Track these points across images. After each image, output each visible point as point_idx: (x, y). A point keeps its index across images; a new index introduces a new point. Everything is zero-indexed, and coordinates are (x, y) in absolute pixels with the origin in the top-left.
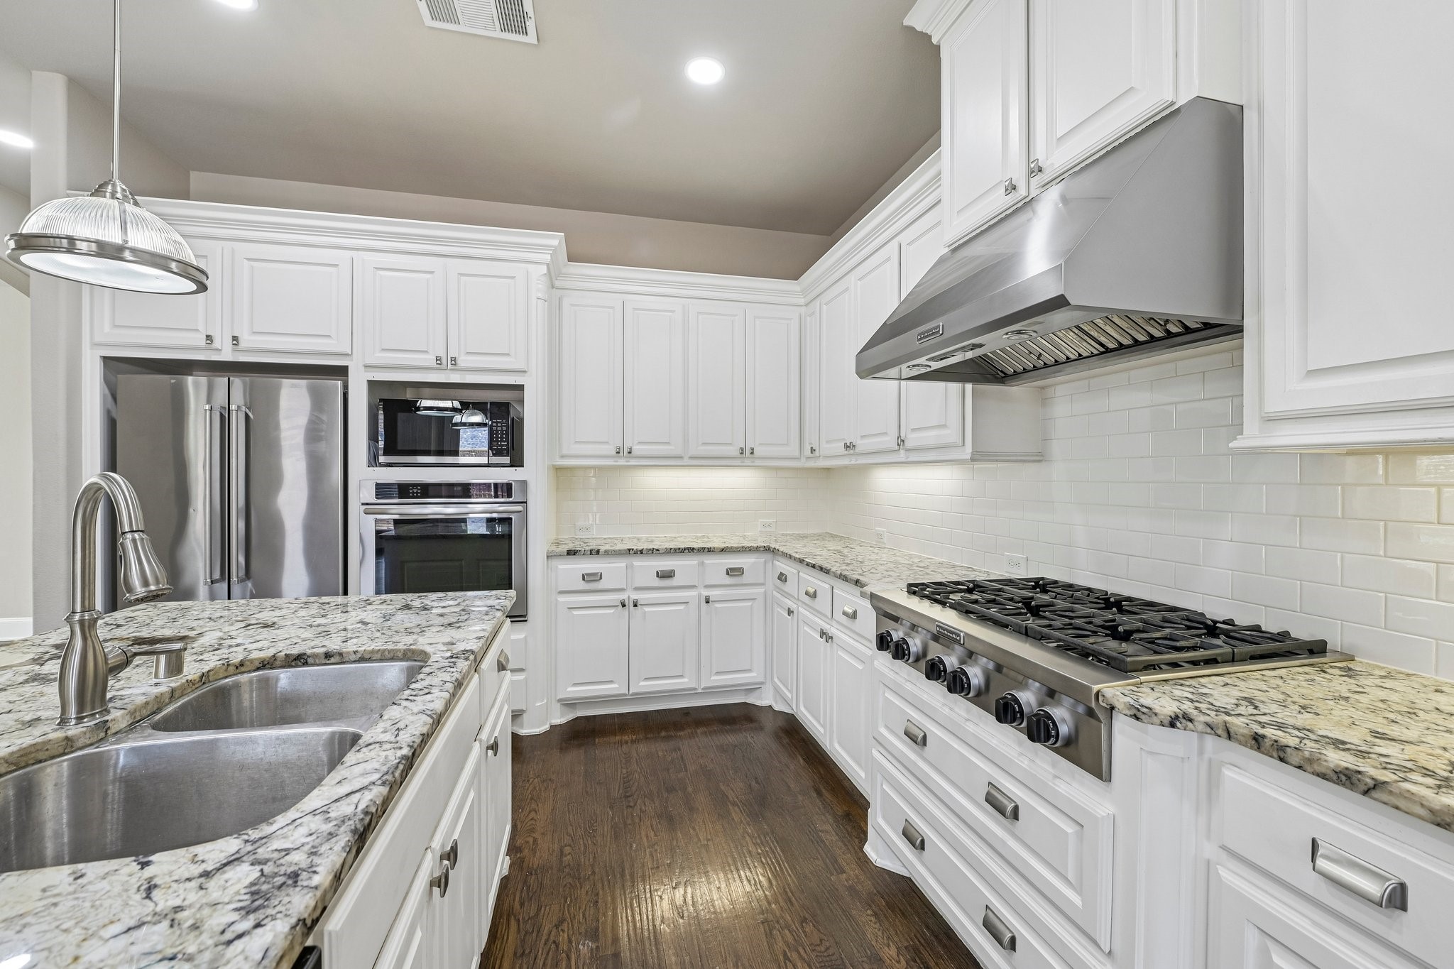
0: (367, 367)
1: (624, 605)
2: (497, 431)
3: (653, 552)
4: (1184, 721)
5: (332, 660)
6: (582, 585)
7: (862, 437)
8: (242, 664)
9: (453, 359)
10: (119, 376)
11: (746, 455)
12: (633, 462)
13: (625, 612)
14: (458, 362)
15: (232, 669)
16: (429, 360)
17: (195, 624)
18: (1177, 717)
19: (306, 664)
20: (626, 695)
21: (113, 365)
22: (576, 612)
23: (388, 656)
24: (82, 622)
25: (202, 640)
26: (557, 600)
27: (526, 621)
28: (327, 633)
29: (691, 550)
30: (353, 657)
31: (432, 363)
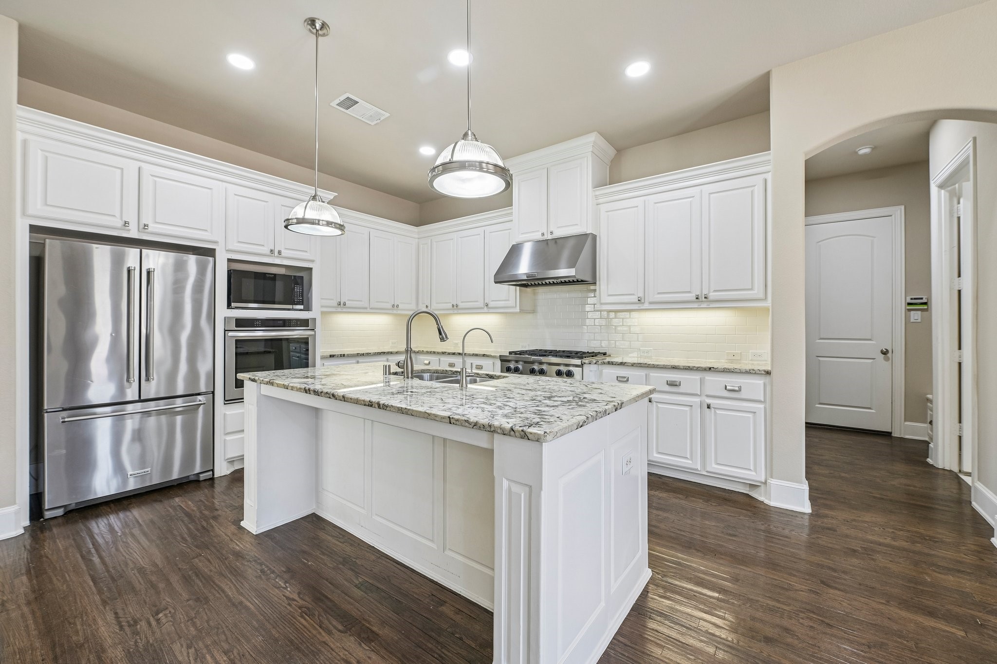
0: (228, 251)
2: (297, 291)
9: (279, 251)
11: (395, 308)
14: (282, 253)
31: (268, 252)
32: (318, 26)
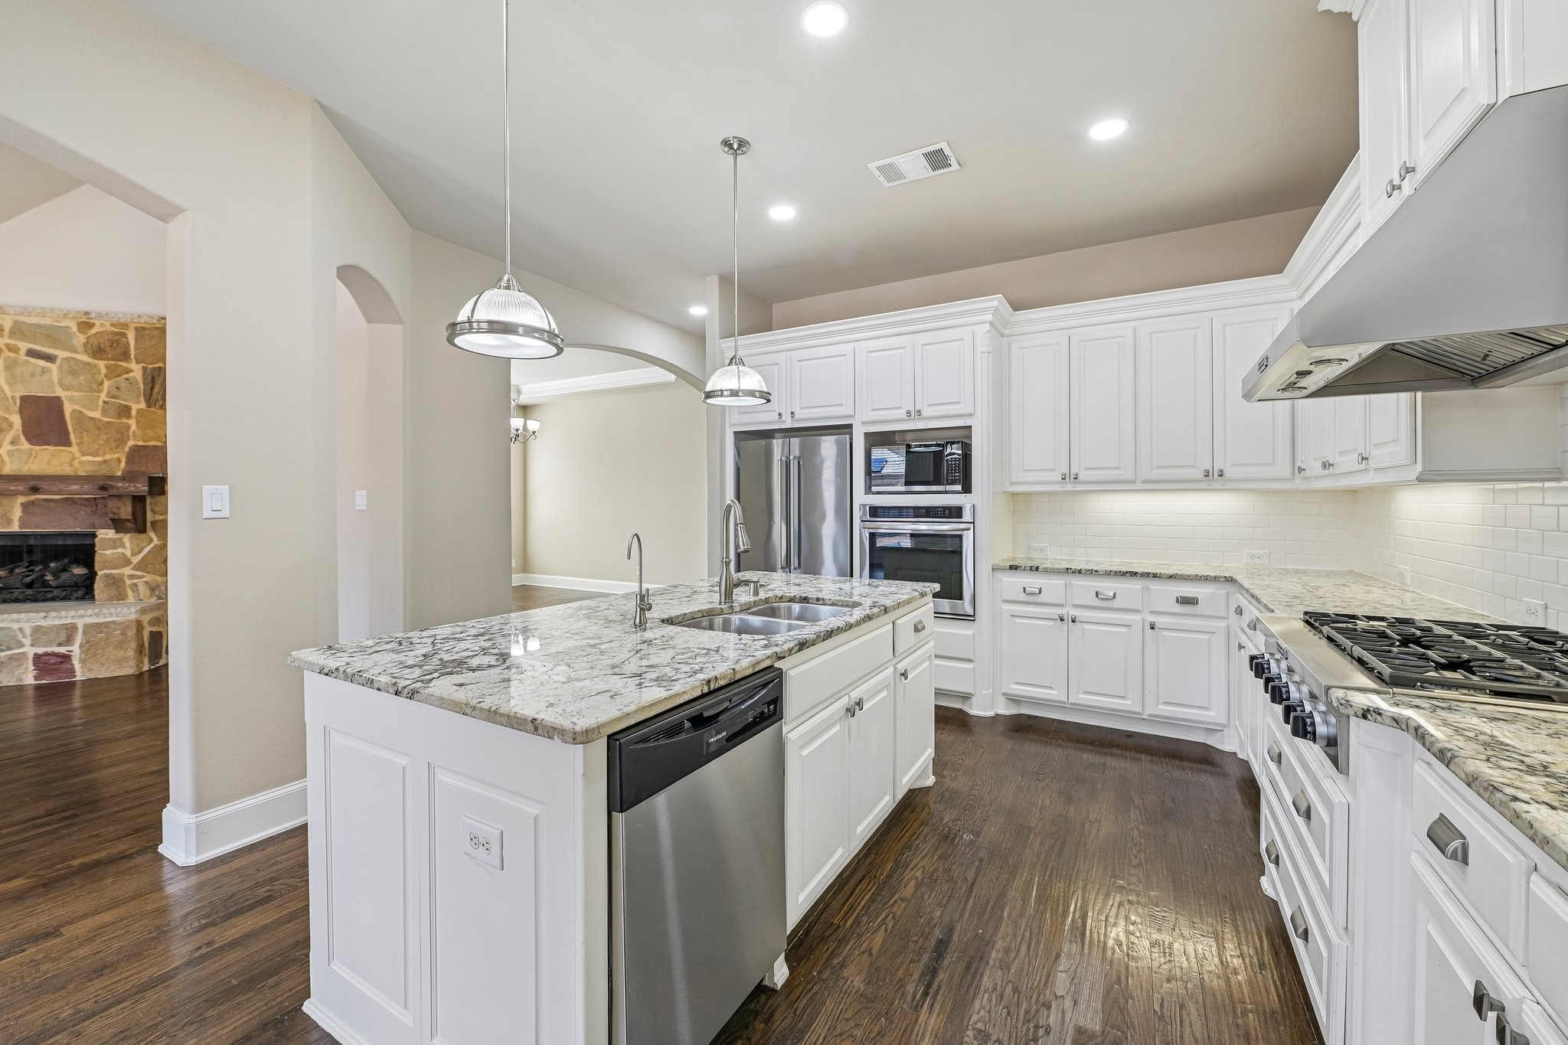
0: (863, 423)
1: (1062, 620)
2: (952, 464)
3: (1092, 573)
4: (1374, 714)
5: (820, 602)
6: (1023, 597)
7: (1341, 453)
8: (782, 597)
9: (919, 411)
10: (741, 443)
11: (1213, 478)
12: (1080, 488)
13: (1064, 625)
14: (922, 413)
15: (778, 599)
16: (902, 413)
17: (767, 581)
18: (1368, 710)
19: (808, 602)
20: (1065, 703)
21: (740, 436)
22: (1018, 620)
23: (845, 604)
24: (726, 562)
25: (768, 587)
26: (1001, 608)
27: (974, 620)
28: (821, 590)
29: (1134, 574)
30: (829, 602)
31: (904, 416)
32: (735, 146)
